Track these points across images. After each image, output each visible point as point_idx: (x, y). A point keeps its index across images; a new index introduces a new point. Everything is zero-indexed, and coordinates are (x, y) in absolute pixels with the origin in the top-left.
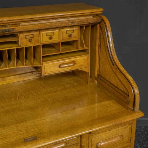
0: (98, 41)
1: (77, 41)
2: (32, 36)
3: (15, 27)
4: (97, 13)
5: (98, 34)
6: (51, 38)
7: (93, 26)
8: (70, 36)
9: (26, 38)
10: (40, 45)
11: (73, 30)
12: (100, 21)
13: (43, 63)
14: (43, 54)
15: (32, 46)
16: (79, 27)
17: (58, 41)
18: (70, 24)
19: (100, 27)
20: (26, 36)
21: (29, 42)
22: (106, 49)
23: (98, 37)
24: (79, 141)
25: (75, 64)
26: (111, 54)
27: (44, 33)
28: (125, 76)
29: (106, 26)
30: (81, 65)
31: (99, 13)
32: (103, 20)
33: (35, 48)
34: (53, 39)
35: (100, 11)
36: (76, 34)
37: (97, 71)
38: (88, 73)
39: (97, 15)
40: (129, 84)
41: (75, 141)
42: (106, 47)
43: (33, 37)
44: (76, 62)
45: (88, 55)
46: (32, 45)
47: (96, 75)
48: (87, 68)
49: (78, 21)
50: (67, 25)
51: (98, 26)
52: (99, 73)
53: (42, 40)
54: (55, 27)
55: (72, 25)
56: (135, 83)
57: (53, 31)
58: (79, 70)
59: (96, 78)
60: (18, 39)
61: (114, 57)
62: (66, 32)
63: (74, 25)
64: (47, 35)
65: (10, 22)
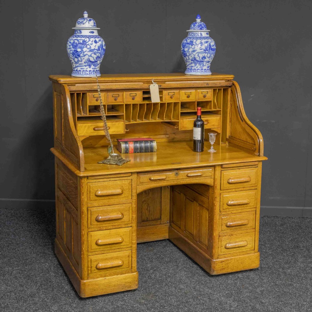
0: (229, 103)
1: (210, 102)
2: (173, 93)
3: (162, 84)
4: (228, 79)
5: (230, 97)
6: (188, 97)
7: (225, 89)
8: (205, 97)
9: (169, 95)
10: (179, 102)
11: (207, 92)
12: (231, 85)
13: (181, 118)
14: (181, 111)
15: (172, 103)
16: (213, 90)
17: (194, 100)
18: (206, 85)
19: (231, 90)
20: (169, 93)
21: (170, 99)
22: (236, 109)
23: (230, 100)
24: (213, 175)
25: (208, 123)
26: (240, 109)
27: (183, 92)
28: (252, 128)
29: (236, 89)
30: (213, 125)
31: (230, 79)
32: (233, 84)
33: (176, 104)
34: (190, 98)
35: (231, 77)
36: (209, 95)
37: (228, 132)
38: (220, 133)
39: (228, 81)
40: (255, 134)
41: (210, 173)
42: (236, 107)
43: (174, 95)
44: (209, 121)
45: (220, 116)
46: (173, 101)
47: (228, 137)
48: (219, 129)
49: (212, 83)
50: (203, 86)
51: (230, 89)
52: (230, 134)
53: (181, 98)
54: (193, 87)
55: (207, 86)
56: (260, 132)
57: (190, 91)
58: (212, 129)
59: (227, 140)
60: (162, 95)
61: (243, 114)
62: (201, 93)
63: (209, 86)
64: (185, 94)
65: (158, 80)
